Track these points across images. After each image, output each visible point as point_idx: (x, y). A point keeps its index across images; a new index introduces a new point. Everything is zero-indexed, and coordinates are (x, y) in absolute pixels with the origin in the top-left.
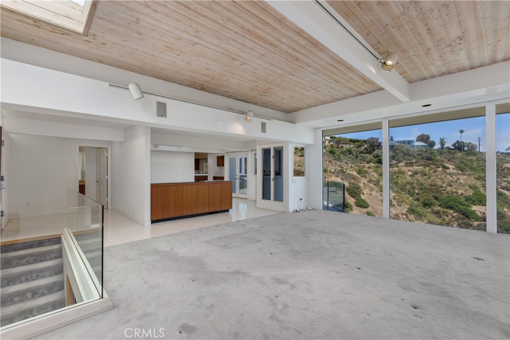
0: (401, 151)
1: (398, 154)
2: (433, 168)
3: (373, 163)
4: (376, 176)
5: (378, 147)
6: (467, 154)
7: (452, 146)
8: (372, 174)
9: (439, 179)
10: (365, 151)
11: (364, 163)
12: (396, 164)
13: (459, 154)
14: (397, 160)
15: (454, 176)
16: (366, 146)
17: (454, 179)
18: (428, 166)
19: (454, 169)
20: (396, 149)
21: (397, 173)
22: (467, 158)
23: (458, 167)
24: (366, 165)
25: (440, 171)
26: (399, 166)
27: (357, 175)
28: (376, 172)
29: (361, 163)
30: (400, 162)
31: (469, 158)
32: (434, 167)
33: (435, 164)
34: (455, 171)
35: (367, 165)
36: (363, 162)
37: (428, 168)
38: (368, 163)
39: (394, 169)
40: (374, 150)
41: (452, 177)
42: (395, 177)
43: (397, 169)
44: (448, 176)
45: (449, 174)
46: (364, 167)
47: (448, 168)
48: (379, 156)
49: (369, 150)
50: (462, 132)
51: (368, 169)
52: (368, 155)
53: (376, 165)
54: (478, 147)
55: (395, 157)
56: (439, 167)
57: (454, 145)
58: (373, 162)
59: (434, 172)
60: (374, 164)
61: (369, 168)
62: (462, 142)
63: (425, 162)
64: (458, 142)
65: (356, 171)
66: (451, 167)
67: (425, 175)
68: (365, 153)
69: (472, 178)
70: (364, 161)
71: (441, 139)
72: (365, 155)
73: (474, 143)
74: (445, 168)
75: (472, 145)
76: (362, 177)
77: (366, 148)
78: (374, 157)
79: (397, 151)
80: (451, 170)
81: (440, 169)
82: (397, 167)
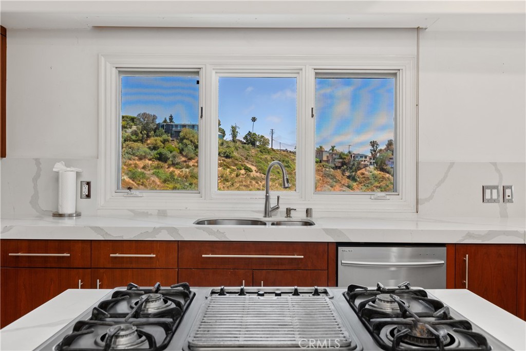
0: (191, 141)
1: (186, 145)
2: (233, 170)
3: (150, 160)
4: (159, 183)
5: (155, 132)
6: (261, 152)
7: (244, 138)
8: (152, 179)
9: (245, 186)
10: (134, 137)
11: (134, 159)
12: (185, 161)
13: (253, 151)
14: (186, 156)
15: (260, 183)
16: (134, 128)
17: (260, 185)
18: (229, 168)
19: (257, 172)
20: (184, 138)
21: (189, 177)
22: (262, 157)
23: (260, 170)
24: (138, 162)
25: (243, 175)
26: (191, 167)
27: (131, 181)
28: (158, 177)
29: (130, 159)
30: (190, 159)
31: (263, 157)
32: (235, 168)
33: (236, 165)
34: (258, 174)
35: (141, 164)
36: (133, 157)
37: (228, 169)
38: (140, 159)
39: (184, 169)
40: (148, 136)
41: (257, 183)
42: (186, 184)
43: (187, 170)
44: (254, 182)
45: (254, 179)
46: (136, 166)
47: (250, 170)
48: (158, 148)
49: (141, 135)
50: (254, 120)
51: (143, 170)
52: (139, 144)
53: (156, 163)
54: (270, 142)
55: (183, 150)
56: (241, 169)
57: (245, 138)
58: (149, 157)
59: (237, 176)
60: (150, 162)
61: (144, 168)
62: (254, 134)
63: (224, 160)
64: (249, 133)
65: (127, 174)
66: (254, 168)
67: (227, 180)
68: (134, 141)
69: (277, 185)
70: (134, 154)
71: (232, 127)
72: (136, 145)
73: (266, 137)
74: (248, 170)
75: (265, 139)
76: (138, 184)
77: (136, 131)
78: (149, 148)
79: (185, 141)
80: (254, 174)
81: (243, 171)
82: (188, 167)
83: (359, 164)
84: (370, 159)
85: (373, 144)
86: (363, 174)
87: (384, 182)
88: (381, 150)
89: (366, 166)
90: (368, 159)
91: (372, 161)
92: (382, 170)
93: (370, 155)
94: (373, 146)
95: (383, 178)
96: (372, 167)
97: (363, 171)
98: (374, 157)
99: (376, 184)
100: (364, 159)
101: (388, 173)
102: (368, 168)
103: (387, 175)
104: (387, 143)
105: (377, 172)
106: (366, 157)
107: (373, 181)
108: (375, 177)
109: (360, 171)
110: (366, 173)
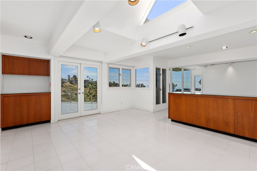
83: (64, 82)
84: (68, 80)
85: (69, 76)
86: (65, 85)
87: (72, 87)
88: (71, 78)
89: (66, 82)
90: (67, 80)
91: (68, 81)
92: (72, 83)
93: (68, 79)
94: (69, 77)
95: (72, 86)
96: (68, 83)
97: (65, 84)
98: (69, 79)
99: (70, 88)
100: (65, 80)
101: (73, 84)
102: (67, 83)
103: (73, 85)
104: (73, 76)
105: (70, 84)
106: (66, 80)
107: (68, 87)
108: (69, 86)
109: (64, 84)
110: (66, 84)
